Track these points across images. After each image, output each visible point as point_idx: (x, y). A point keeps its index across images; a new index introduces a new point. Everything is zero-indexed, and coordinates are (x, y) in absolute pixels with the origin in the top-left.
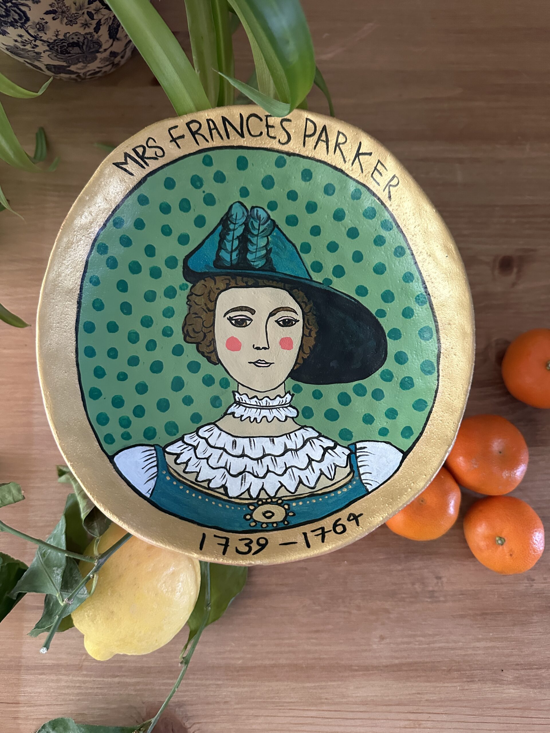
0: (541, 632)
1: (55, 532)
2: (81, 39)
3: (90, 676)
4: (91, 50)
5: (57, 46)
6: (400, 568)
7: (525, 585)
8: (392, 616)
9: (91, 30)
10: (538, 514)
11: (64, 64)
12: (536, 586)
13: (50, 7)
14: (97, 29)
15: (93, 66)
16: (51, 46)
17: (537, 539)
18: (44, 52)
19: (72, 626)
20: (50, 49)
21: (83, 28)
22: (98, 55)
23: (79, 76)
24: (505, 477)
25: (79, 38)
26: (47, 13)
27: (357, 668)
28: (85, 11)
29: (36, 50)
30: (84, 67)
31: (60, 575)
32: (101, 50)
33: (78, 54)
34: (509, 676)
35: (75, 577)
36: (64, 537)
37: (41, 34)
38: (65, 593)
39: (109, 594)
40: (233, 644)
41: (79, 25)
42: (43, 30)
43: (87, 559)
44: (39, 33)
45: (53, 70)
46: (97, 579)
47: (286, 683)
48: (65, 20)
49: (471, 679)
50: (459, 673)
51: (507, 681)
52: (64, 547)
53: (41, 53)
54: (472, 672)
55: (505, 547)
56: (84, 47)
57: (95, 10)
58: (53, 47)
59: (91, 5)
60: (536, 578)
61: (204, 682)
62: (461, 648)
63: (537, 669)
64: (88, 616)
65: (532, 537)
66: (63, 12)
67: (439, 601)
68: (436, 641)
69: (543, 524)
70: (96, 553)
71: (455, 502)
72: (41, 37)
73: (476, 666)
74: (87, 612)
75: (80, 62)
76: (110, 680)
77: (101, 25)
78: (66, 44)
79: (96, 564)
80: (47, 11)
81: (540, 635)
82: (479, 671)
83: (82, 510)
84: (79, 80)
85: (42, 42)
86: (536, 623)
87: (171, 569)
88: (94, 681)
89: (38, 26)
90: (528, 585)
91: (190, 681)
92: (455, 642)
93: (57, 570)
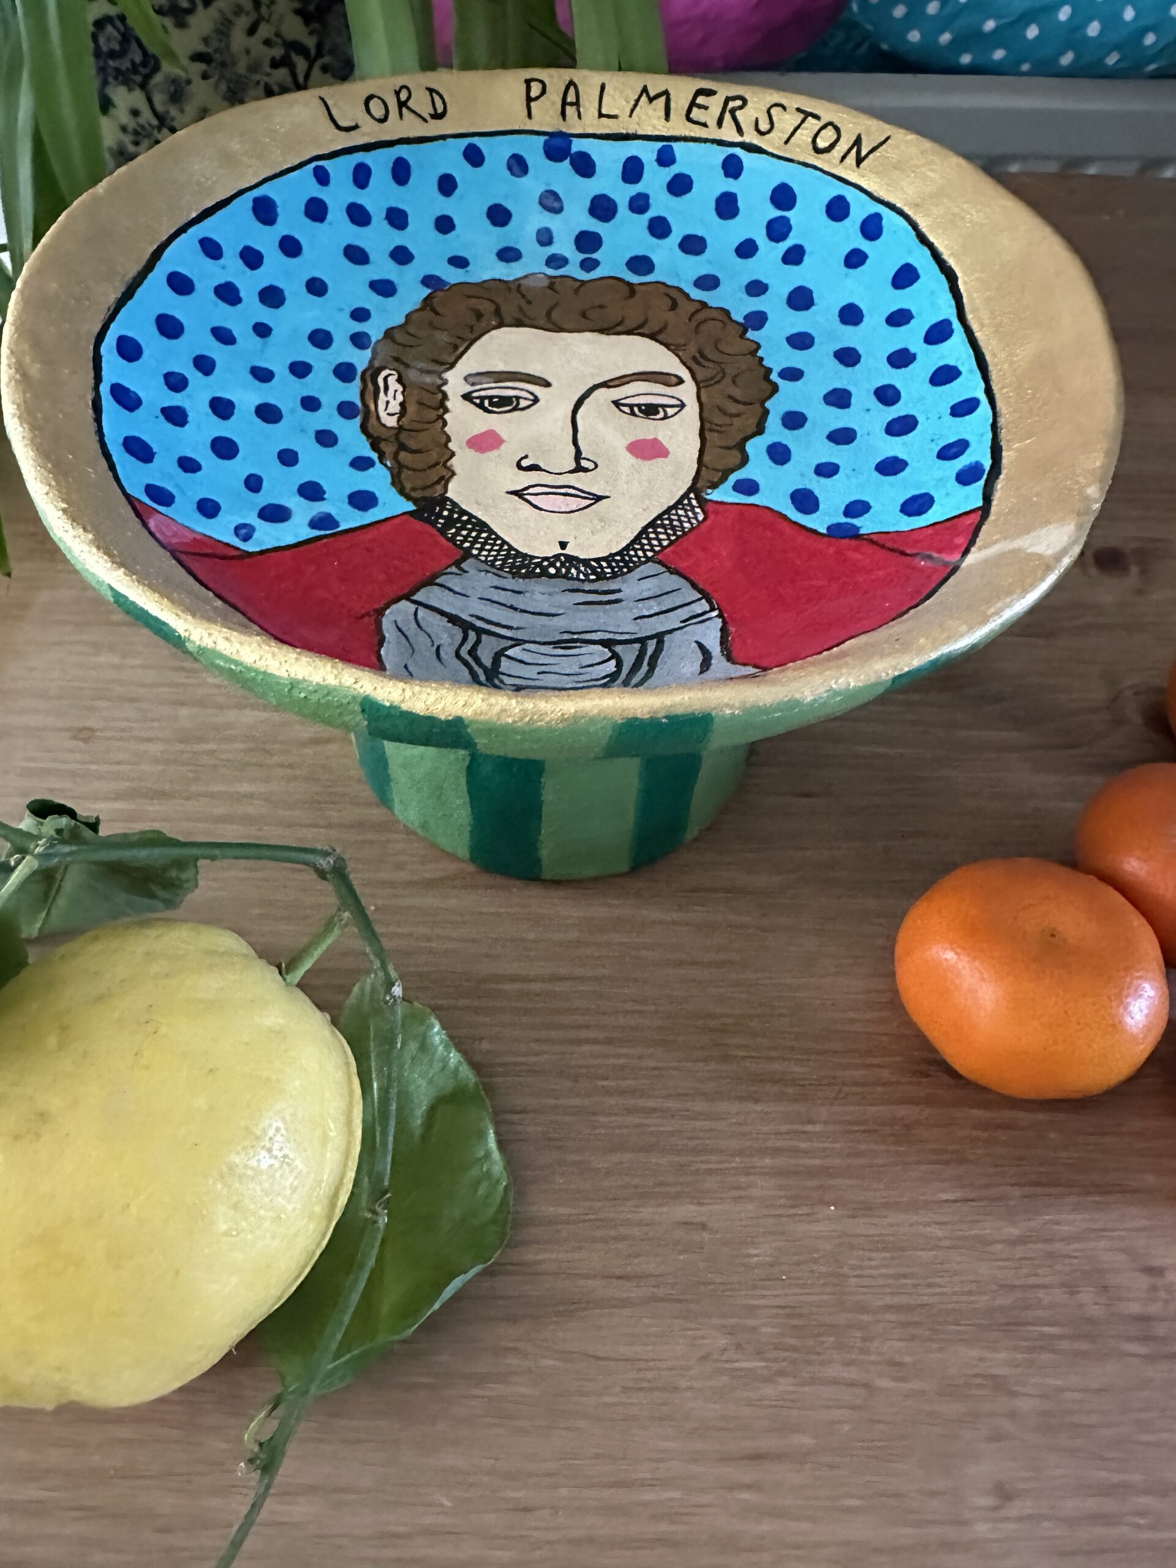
6: (1013, 1231)
8: (1024, 1406)
13: (202, 44)
26: (195, 57)
44: (170, 108)
66: (223, 65)
80: (196, 54)
89: (172, 88)
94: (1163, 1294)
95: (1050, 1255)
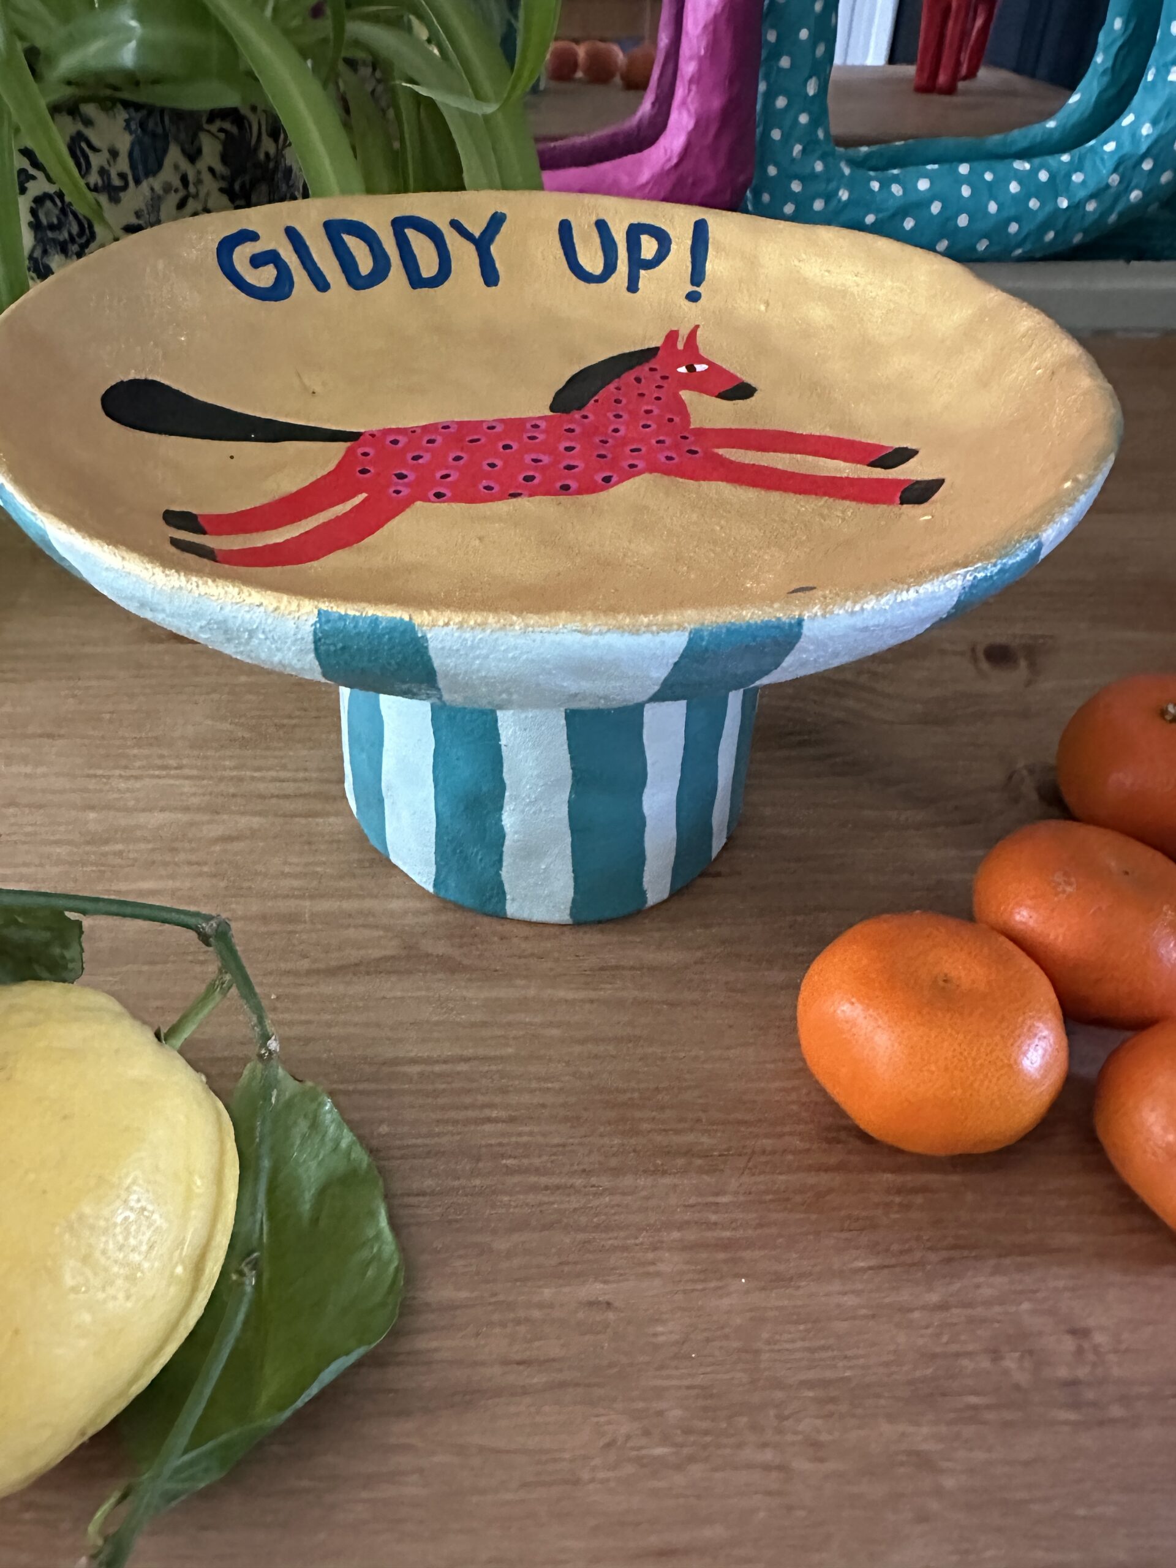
6: (932, 1297)
94: (1091, 1357)
95: (971, 1320)
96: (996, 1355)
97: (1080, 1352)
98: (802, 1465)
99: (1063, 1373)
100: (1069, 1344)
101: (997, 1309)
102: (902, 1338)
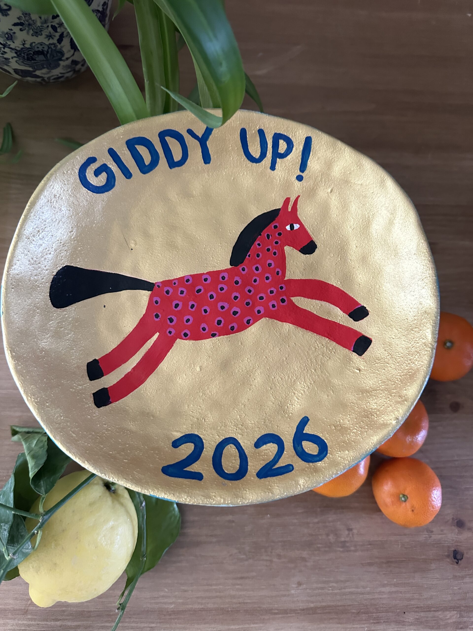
0: (437, 578)
1: (5, 489)
2: (46, 49)
3: (35, 620)
4: (55, 58)
5: (24, 54)
6: (316, 520)
7: (424, 536)
8: (309, 564)
9: (55, 41)
10: (436, 473)
11: (31, 69)
12: (434, 537)
13: (17, 20)
14: (60, 40)
15: (56, 72)
16: (19, 53)
17: (435, 497)
18: (12, 58)
19: (18, 575)
20: (18, 56)
21: (47, 39)
22: (61, 63)
23: (43, 79)
24: (408, 442)
25: (43, 48)
26: (15, 25)
27: (276, 611)
28: (50, 24)
29: (5, 56)
30: (48, 73)
31: (7, 531)
32: (63, 59)
33: (43, 61)
34: (410, 617)
35: (21, 532)
36: (12, 495)
37: (9, 43)
38: (11, 547)
39: (53, 547)
40: (167, 590)
41: (44, 36)
42: (11, 39)
43: (33, 516)
44: (8, 42)
45: (20, 74)
46: (41, 535)
47: (213, 626)
48: (31, 32)
49: (377, 621)
50: (367, 615)
51: (409, 622)
52: (11, 505)
53: (9, 59)
54: (378, 614)
55: (408, 504)
56: (48, 55)
57: (58, 24)
58: (20, 54)
59: (55, 20)
60: (434, 530)
61: (139, 625)
62: (369, 593)
63: (434, 611)
64: (33, 568)
65: (431, 495)
66: (29, 25)
67: (350, 551)
68: (347, 586)
69: (441, 483)
70: (41, 510)
71: (365, 464)
72: (9, 45)
73: (382, 609)
74: (32, 563)
75: (44, 68)
76: (53, 623)
77: (64, 37)
78: (32, 52)
79: (41, 521)
80: (15, 23)
81: (437, 581)
82: (384, 613)
83: (30, 470)
84: (44, 83)
85: (9, 50)
86: (434, 570)
87: (111, 523)
88: (38, 624)
89: (7, 36)
90: (427, 536)
91: (126, 625)
92: (364, 587)
93: (4, 526)
94: (351, 535)
95: (324, 526)
96: (328, 535)
97: (349, 534)
98: (275, 560)
99: (343, 539)
100: (347, 532)
101: (332, 524)
102: (306, 531)
